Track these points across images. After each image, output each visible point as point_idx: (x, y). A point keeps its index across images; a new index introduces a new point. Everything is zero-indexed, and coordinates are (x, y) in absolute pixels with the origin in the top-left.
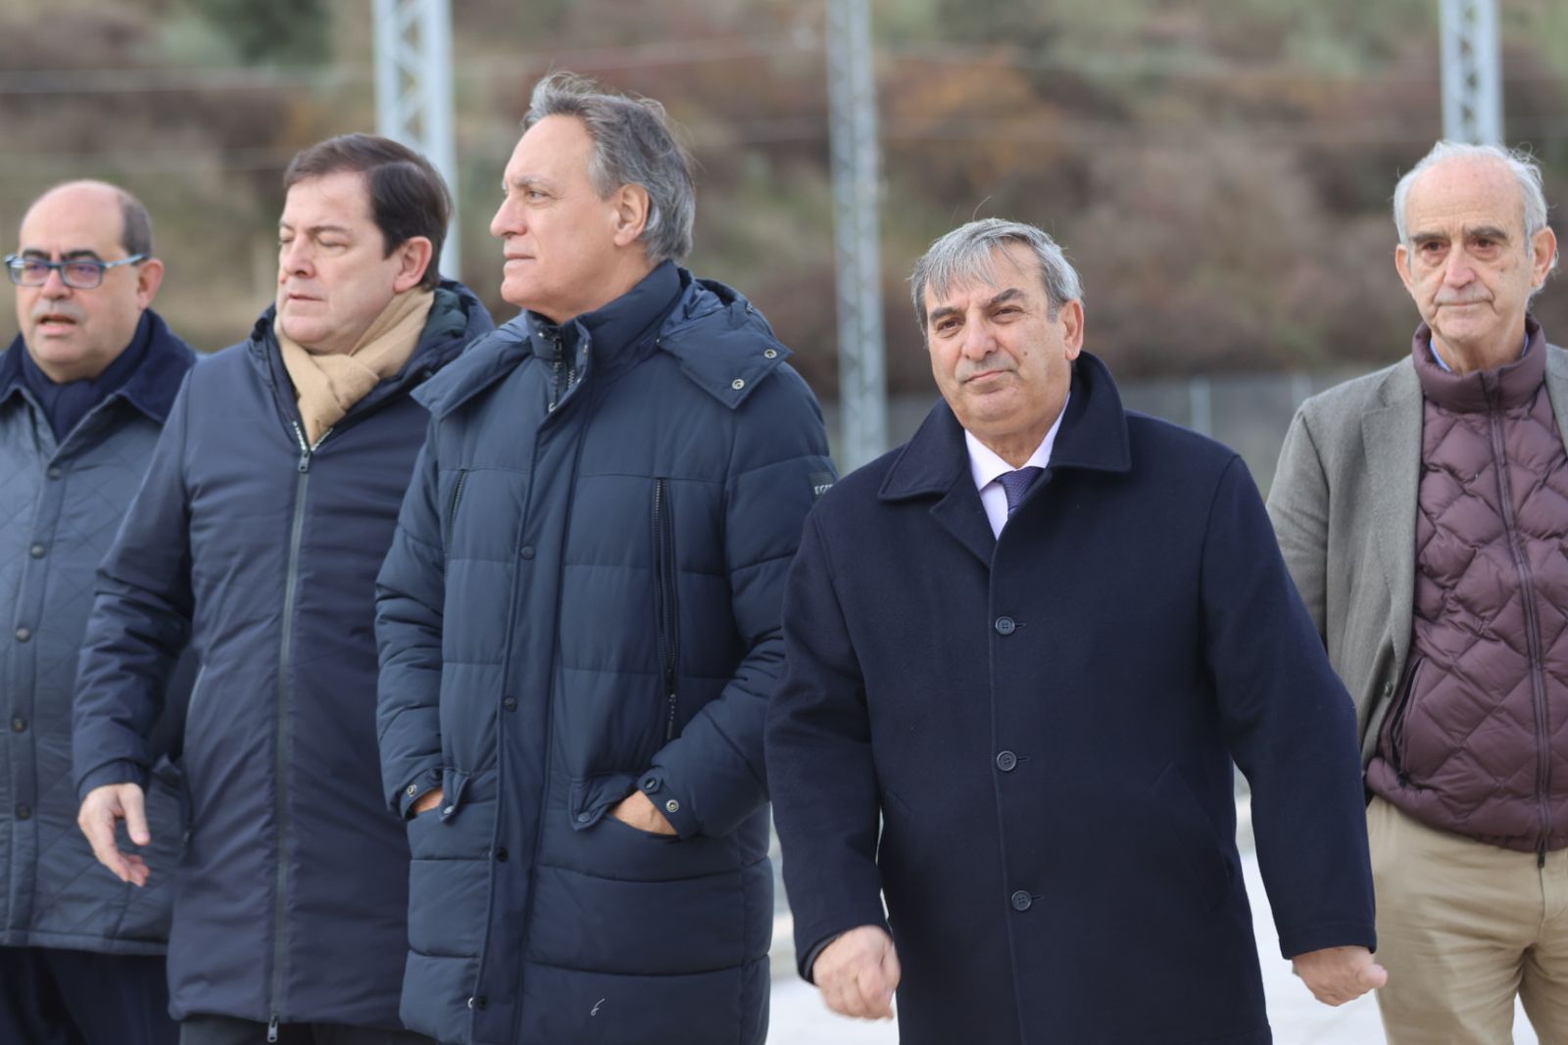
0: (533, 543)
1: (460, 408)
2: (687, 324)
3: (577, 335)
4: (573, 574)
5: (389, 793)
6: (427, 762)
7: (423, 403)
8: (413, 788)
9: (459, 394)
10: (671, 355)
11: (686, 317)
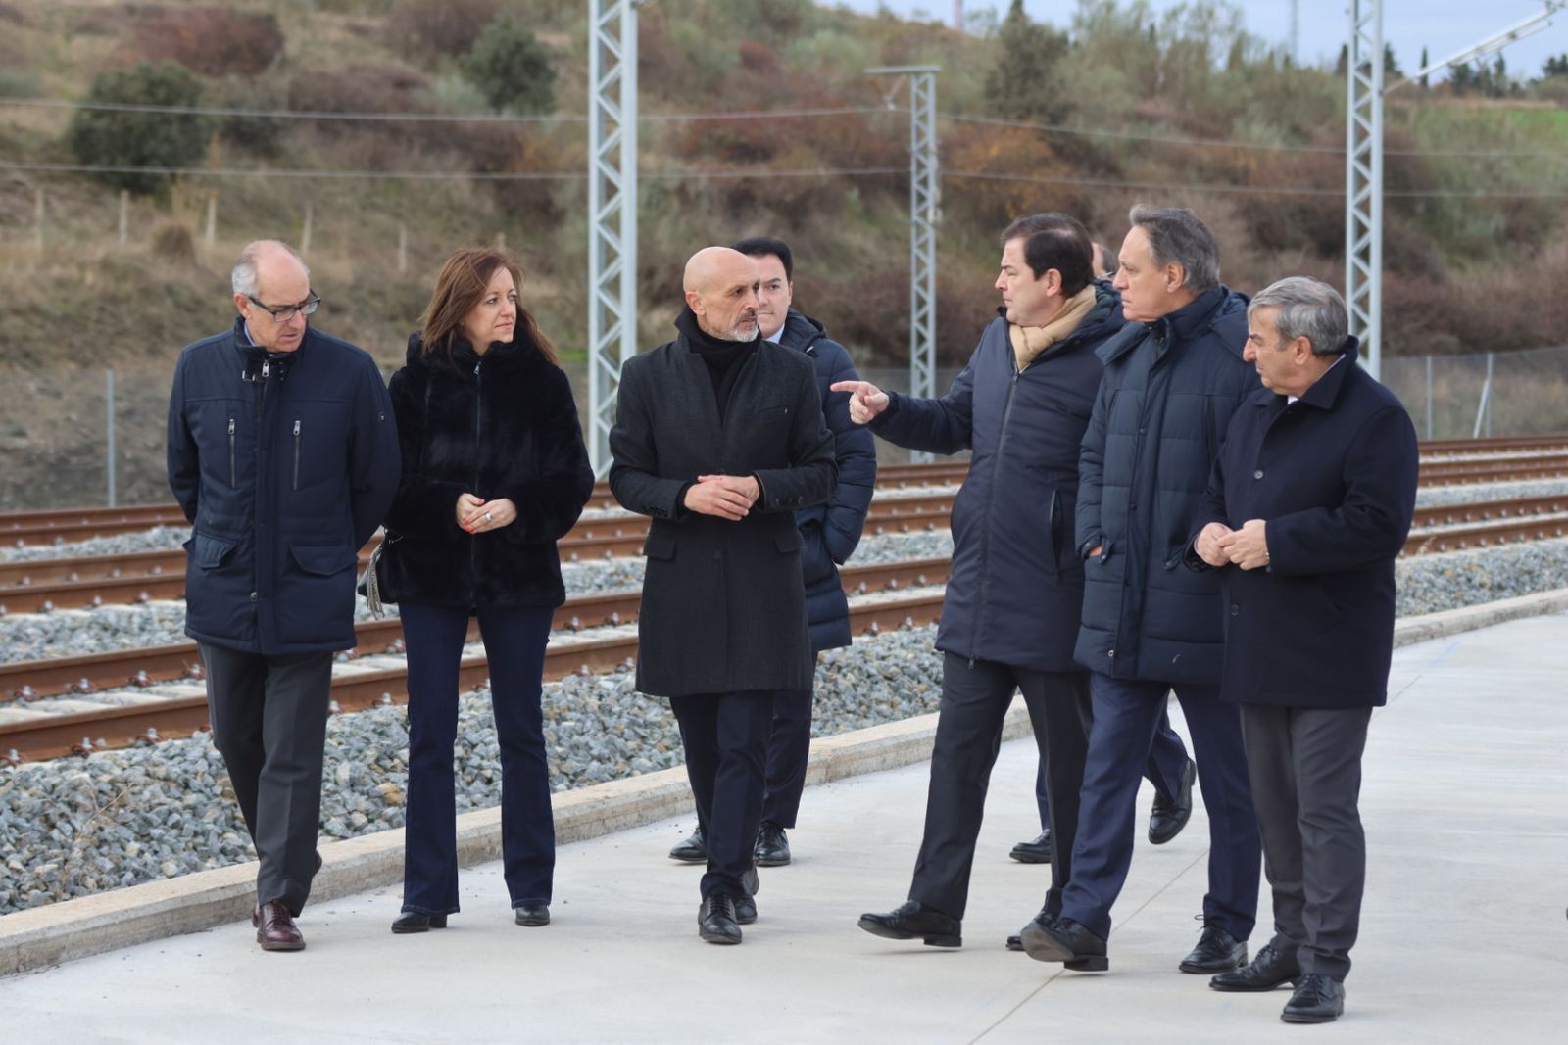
0: (1146, 427)
1: (1117, 359)
2: (1225, 317)
3: (1165, 324)
4: (1166, 443)
5: (1078, 545)
6: (1095, 532)
7: (1099, 356)
8: (1088, 544)
9: (1115, 353)
10: (1215, 332)
11: (1224, 314)
